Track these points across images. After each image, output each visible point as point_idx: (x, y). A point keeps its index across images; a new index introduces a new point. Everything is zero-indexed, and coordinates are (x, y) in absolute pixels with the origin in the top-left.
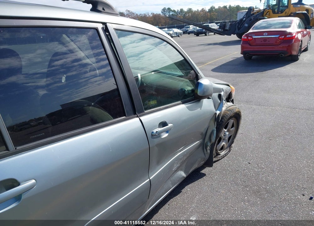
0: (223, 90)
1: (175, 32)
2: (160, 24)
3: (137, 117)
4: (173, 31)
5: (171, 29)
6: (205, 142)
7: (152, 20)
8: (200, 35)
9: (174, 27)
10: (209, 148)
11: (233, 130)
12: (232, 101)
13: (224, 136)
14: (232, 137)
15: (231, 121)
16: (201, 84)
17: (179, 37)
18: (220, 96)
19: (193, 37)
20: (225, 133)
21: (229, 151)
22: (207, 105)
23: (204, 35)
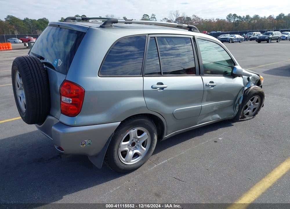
0: (252, 76)
1: (236, 37)
2: (223, 30)
3: (201, 76)
4: (235, 37)
5: (233, 35)
6: (235, 104)
7: (216, 25)
8: (261, 42)
9: (237, 33)
10: (237, 107)
11: (257, 104)
12: (261, 87)
13: (250, 106)
14: (256, 109)
15: (256, 98)
16: (236, 68)
17: (240, 42)
18: (248, 79)
19: (254, 44)
20: (250, 104)
21: (253, 118)
22: (239, 81)
23: (266, 42)
